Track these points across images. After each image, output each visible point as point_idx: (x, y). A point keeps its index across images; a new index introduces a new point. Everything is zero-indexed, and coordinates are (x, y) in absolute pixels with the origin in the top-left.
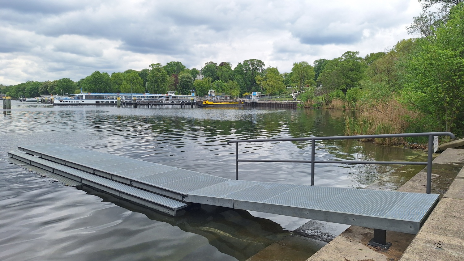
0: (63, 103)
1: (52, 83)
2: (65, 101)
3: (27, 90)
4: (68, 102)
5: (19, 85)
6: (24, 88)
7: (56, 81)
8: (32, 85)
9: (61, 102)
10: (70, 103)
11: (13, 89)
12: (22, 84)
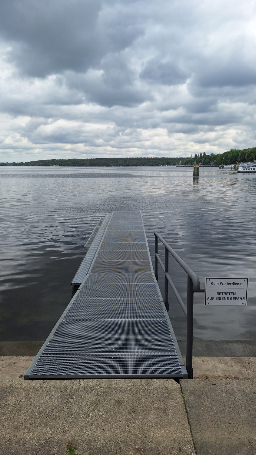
0: (246, 170)
1: (250, 151)
2: (248, 168)
3: (229, 158)
4: (251, 169)
5: (224, 153)
6: (227, 156)
7: (254, 148)
8: (234, 153)
9: (244, 169)
10: (253, 170)
11: (219, 157)
12: (227, 152)
